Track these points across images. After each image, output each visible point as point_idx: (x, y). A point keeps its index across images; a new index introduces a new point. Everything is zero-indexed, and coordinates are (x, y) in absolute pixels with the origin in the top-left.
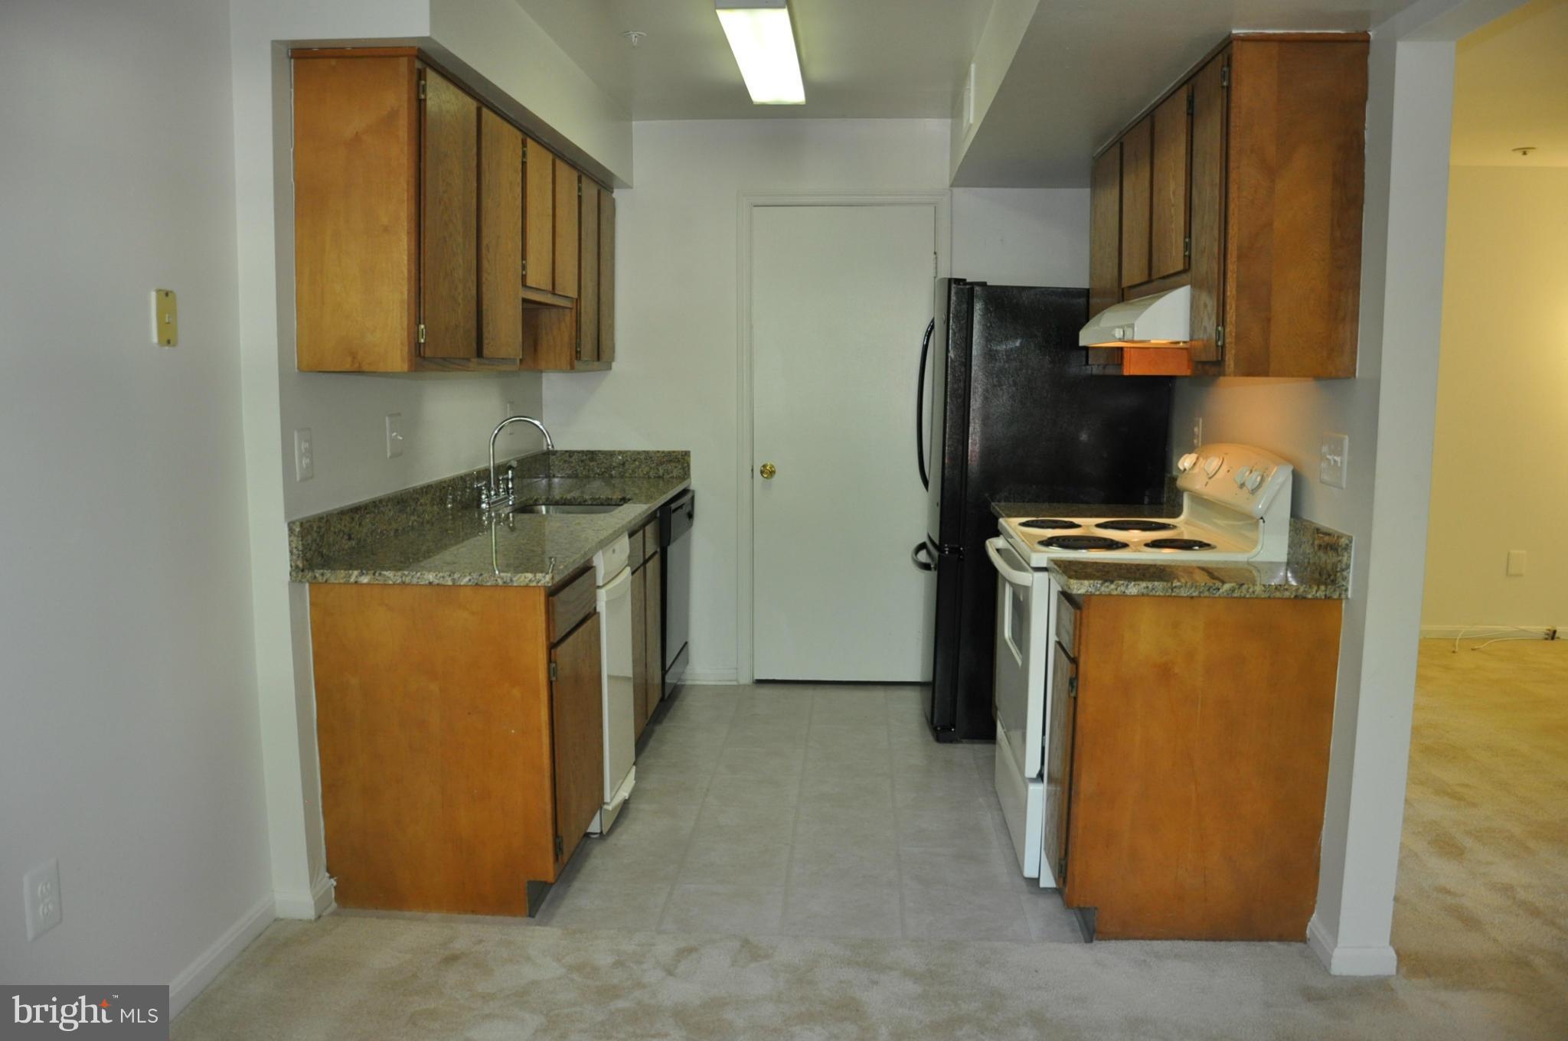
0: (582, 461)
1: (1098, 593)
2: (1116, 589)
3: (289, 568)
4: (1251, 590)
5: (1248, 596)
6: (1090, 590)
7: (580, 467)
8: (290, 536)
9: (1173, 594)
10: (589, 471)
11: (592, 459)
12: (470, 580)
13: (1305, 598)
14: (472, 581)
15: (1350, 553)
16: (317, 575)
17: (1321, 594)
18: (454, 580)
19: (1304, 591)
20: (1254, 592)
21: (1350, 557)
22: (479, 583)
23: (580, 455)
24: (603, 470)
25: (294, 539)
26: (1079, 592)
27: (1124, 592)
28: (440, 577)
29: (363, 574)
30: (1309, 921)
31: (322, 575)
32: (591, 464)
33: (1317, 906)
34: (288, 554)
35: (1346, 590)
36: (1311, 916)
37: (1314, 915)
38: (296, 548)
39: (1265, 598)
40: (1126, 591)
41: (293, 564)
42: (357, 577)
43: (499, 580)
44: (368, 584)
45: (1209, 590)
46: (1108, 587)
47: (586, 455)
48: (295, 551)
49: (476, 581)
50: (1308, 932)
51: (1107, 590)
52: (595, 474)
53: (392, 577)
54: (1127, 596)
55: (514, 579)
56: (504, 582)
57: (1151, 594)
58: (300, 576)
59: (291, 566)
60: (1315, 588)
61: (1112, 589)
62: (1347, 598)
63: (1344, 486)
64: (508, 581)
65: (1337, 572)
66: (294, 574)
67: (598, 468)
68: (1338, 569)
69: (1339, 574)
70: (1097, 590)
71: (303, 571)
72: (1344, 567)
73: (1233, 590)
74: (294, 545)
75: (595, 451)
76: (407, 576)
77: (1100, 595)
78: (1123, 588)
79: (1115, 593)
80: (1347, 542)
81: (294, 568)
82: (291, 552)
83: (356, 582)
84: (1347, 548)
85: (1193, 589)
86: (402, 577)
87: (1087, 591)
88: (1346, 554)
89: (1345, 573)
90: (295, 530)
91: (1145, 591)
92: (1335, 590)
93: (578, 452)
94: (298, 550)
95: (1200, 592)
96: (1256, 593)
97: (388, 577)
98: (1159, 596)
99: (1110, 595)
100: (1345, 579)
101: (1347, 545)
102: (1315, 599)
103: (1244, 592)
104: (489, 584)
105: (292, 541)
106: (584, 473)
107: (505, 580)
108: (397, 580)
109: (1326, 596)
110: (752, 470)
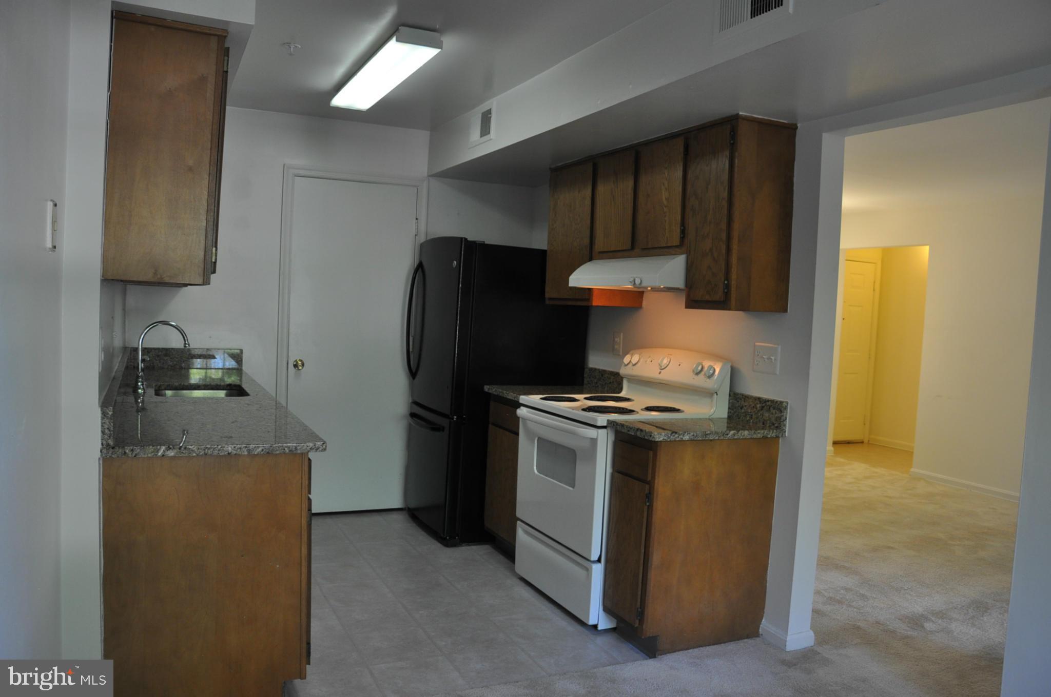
0: (158, 356)
1: (669, 440)
2: (678, 437)
3: (100, 446)
4: (743, 434)
5: (741, 438)
6: (665, 438)
7: (156, 360)
8: (102, 419)
9: (707, 438)
10: (163, 363)
11: (166, 355)
12: (263, 450)
13: (767, 437)
14: (265, 450)
15: (787, 411)
16: (127, 451)
17: (774, 435)
18: (249, 451)
19: (767, 433)
20: (744, 435)
21: (787, 413)
22: (270, 452)
23: (157, 351)
24: (175, 363)
25: (107, 421)
26: (660, 440)
27: (682, 439)
28: (238, 449)
29: (170, 448)
30: (760, 624)
31: (132, 450)
32: (166, 358)
33: (765, 615)
34: (100, 434)
35: (785, 432)
36: (761, 621)
37: (763, 620)
38: (108, 428)
39: (749, 439)
40: (684, 438)
41: (104, 443)
42: (164, 451)
43: (286, 449)
44: (173, 457)
45: (723, 435)
46: (674, 436)
47: (162, 352)
48: (107, 431)
49: (267, 451)
50: (760, 631)
51: (674, 438)
52: (169, 366)
53: (196, 450)
54: (684, 441)
55: (298, 448)
56: (290, 451)
57: (695, 439)
58: (110, 452)
59: (102, 444)
60: (771, 432)
61: (676, 437)
62: (785, 436)
63: (778, 373)
64: (294, 450)
65: (781, 422)
66: (104, 451)
67: (171, 361)
68: (782, 420)
69: (782, 423)
70: (668, 438)
71: (113, 448)
72: (784, 419)
73: (734, 435)
74: (106, 426)
75: (169, 349)
76: (209, 449)
77: (670, 441)
78: (681, 436)
79: (677, 439)
80: (786, 405)
81: (105, 446)
82: (103, 432)
83: (163, 456)
84: (786, 408)
85: (716, 435)
86: (205, 450)
87: (664, 439)
88: (785, 411)
89: (785, 422)
90: (108, 414)
91: (692, 437)
92: (780, 433)
93: (155, 349)
94: (110, 431)
95: (719, 437)
96: (745, 436)
97: (192, 450)
98: (699, 440)
99: (675, 441)
100: (785, 425)
101: (786, 406)
102: (772, 438)
103: (740, 435)
104: (278, 452)
105: (104, 423)
106: (159, 365)
107: (291, 449)
108: (200, 452)
109: (776, 435)
110: (288, 364)
